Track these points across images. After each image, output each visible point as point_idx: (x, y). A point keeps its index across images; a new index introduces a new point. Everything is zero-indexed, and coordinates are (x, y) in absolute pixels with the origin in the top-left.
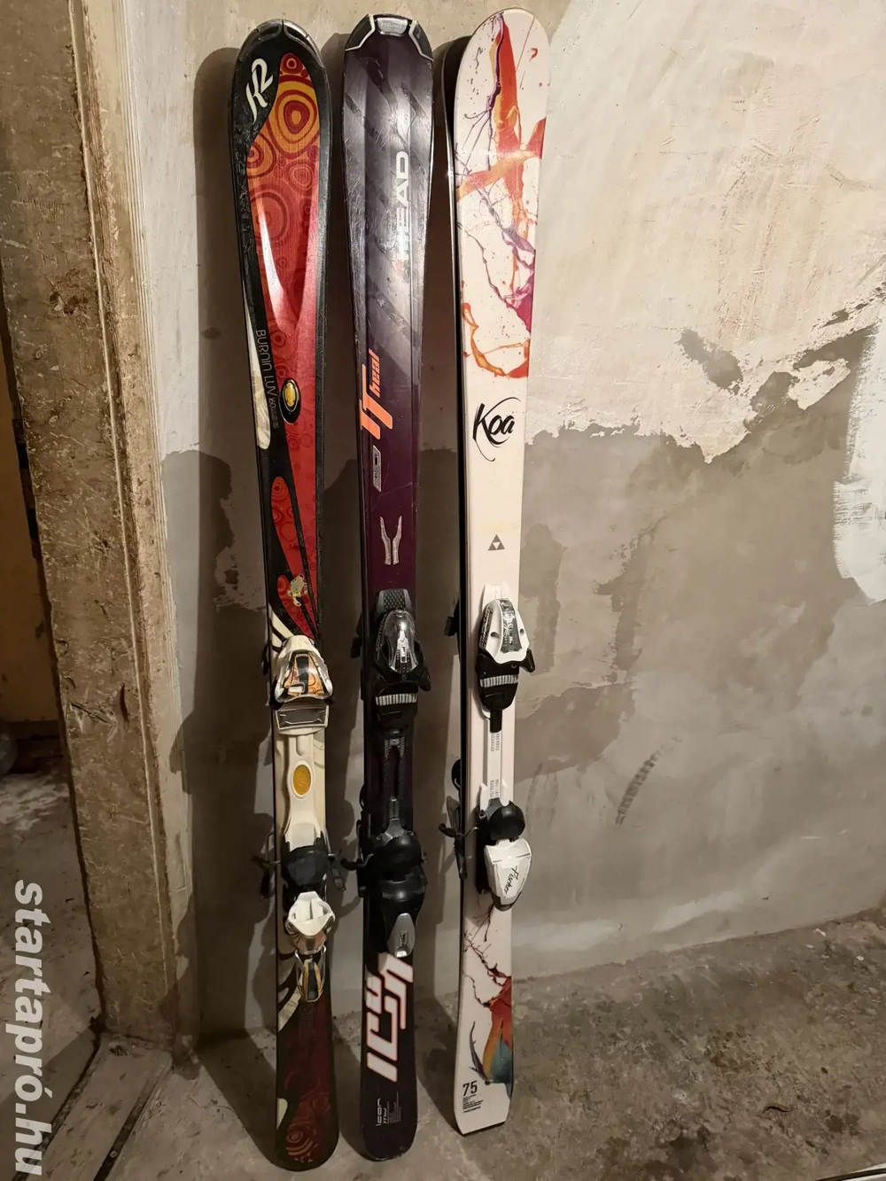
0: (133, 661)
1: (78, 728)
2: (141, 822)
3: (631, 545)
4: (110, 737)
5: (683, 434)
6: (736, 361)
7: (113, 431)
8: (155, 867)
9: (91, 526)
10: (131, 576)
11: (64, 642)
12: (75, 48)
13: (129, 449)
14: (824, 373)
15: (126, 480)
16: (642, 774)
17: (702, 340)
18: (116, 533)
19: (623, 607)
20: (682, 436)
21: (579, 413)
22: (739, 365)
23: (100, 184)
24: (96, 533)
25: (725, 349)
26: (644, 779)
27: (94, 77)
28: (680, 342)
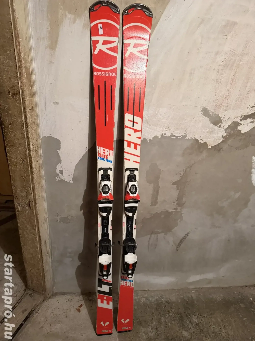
0: (32, 194)
1: (18, 209)
2: (35, 236)
3: (183, 171)
4: (27, 213)
5: (201, 139)
6: (220, 118)
7: (25, 131)
8: (39, 248)
9: (20, 156)
10: (31, 171)
11: (14, 186)
12: (12, 22)
13: (29, 136)
14: (251, 122)
15: (29, 145)
16: (185, 237)
17: (209, 111)
18: (26, 158)
19: (180, 189)
20: (201, 140)
21: (168, 131)
22: (221, 119)
23: (20, 61)
24: (21, 158)
25: (216, 114)
26: (185, 239)
27: (18, 30)
28: (201, 111)
